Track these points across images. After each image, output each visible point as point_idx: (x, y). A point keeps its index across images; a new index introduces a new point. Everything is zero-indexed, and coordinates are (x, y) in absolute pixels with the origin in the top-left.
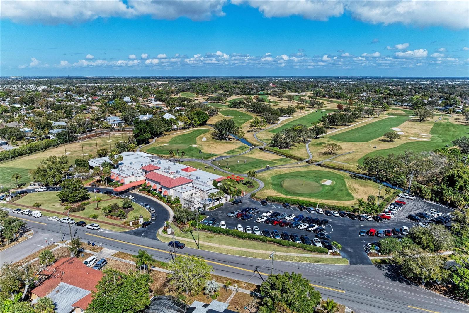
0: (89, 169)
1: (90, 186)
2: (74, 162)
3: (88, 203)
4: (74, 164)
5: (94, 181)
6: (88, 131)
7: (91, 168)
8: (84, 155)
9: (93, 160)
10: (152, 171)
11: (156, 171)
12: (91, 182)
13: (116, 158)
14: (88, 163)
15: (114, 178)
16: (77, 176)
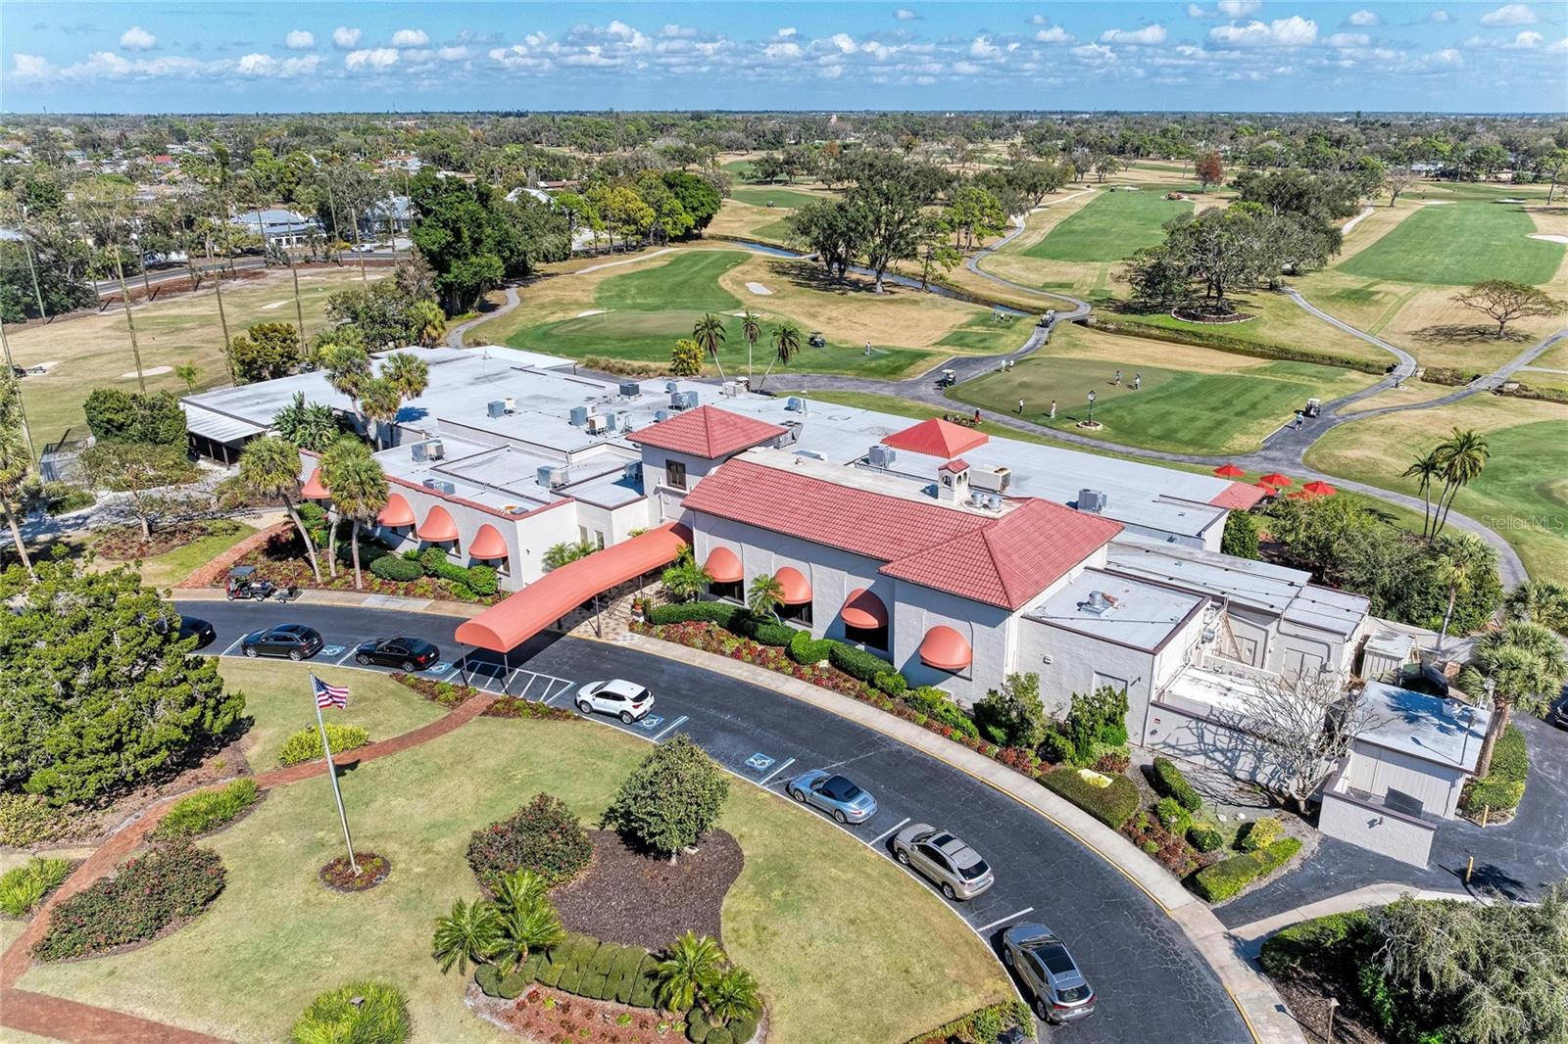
0: (193, 456)
1: (221, 596)
2: (83, 419)
3: (246, 801)
4: (81, 429)
5: (247, 544)
6: (150, 267)
7: (202, 446)
8: (146, 373)
9: (209, 399)
10: (730, 456)
11: (759, 456)
12: (227, 557)
13: (377, 375)
14: (181, 418)
15: (404, 519)
16: (107, 508)
